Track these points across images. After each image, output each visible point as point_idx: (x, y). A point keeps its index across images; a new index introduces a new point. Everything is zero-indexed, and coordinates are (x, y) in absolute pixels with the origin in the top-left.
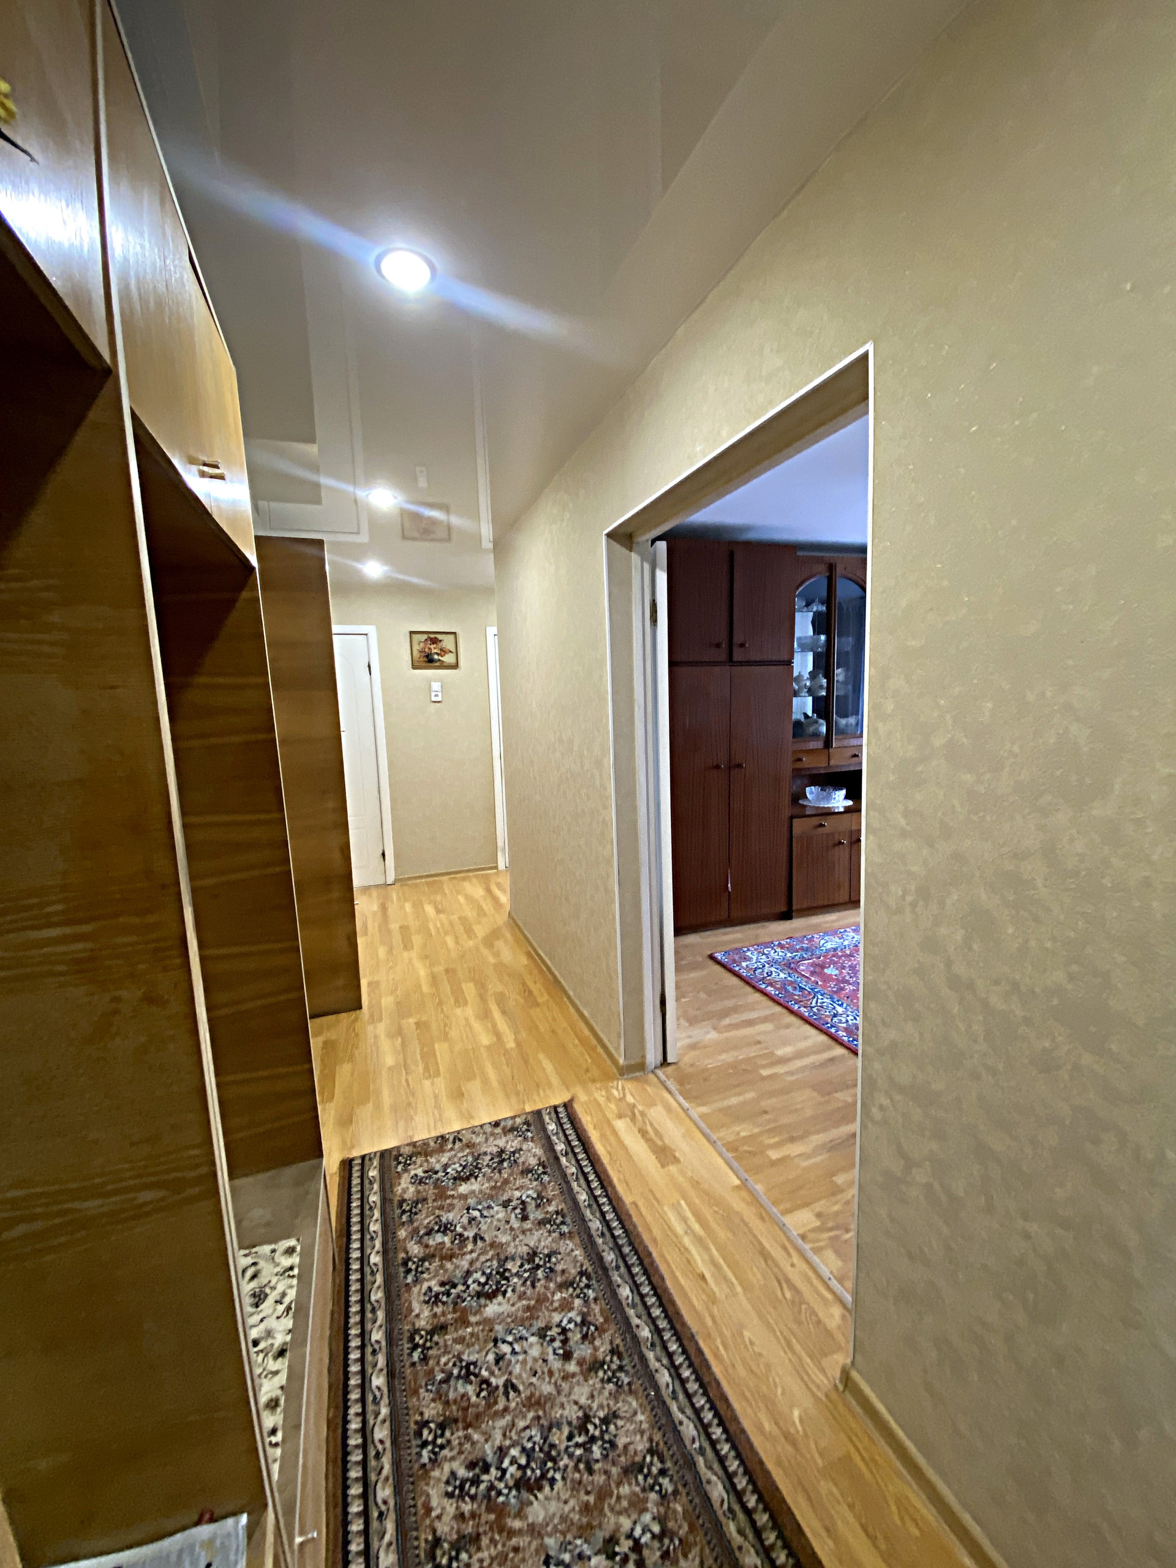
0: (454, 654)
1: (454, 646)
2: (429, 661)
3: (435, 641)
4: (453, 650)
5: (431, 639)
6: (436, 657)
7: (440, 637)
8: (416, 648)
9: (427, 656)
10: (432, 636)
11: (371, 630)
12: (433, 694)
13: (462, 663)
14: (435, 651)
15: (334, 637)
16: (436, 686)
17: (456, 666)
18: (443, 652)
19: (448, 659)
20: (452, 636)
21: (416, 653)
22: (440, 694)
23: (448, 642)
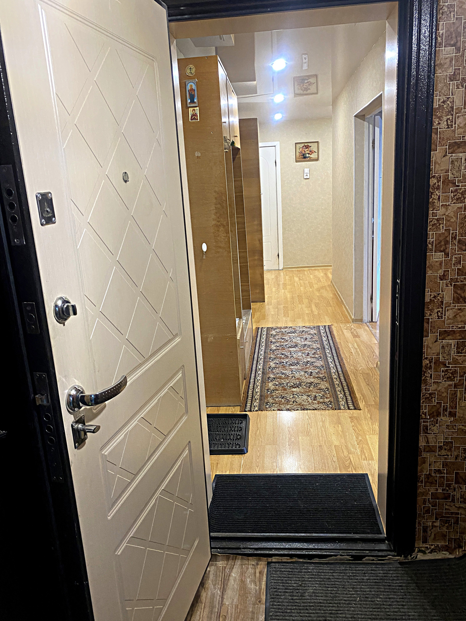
0: (317, 153)
1: (317, 149)
2: (304, 157)
3: (307, 147)
4: (317, 151)
5: (305, 146)
6: (307, 155)
7: (309, 144)
8: (298, 151)
9: (303, 155)
10: (306, 144)
11: (277, 143)
12: (305, 175)
13: (320, 158)
14: (307, 152)
15: (260, 149)
16: (307, 170)
17: (317, 160)
18: (311, 152)
19: (313, 156)
20: (316, 144)
21: (297, 153)
22: (308, 175)
23: (314, 147)
